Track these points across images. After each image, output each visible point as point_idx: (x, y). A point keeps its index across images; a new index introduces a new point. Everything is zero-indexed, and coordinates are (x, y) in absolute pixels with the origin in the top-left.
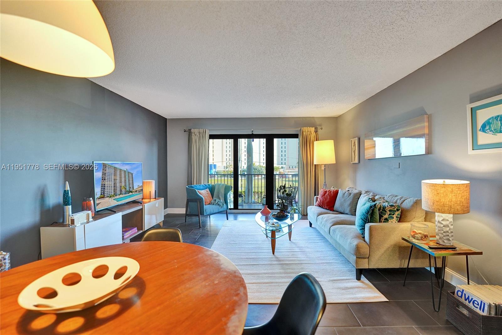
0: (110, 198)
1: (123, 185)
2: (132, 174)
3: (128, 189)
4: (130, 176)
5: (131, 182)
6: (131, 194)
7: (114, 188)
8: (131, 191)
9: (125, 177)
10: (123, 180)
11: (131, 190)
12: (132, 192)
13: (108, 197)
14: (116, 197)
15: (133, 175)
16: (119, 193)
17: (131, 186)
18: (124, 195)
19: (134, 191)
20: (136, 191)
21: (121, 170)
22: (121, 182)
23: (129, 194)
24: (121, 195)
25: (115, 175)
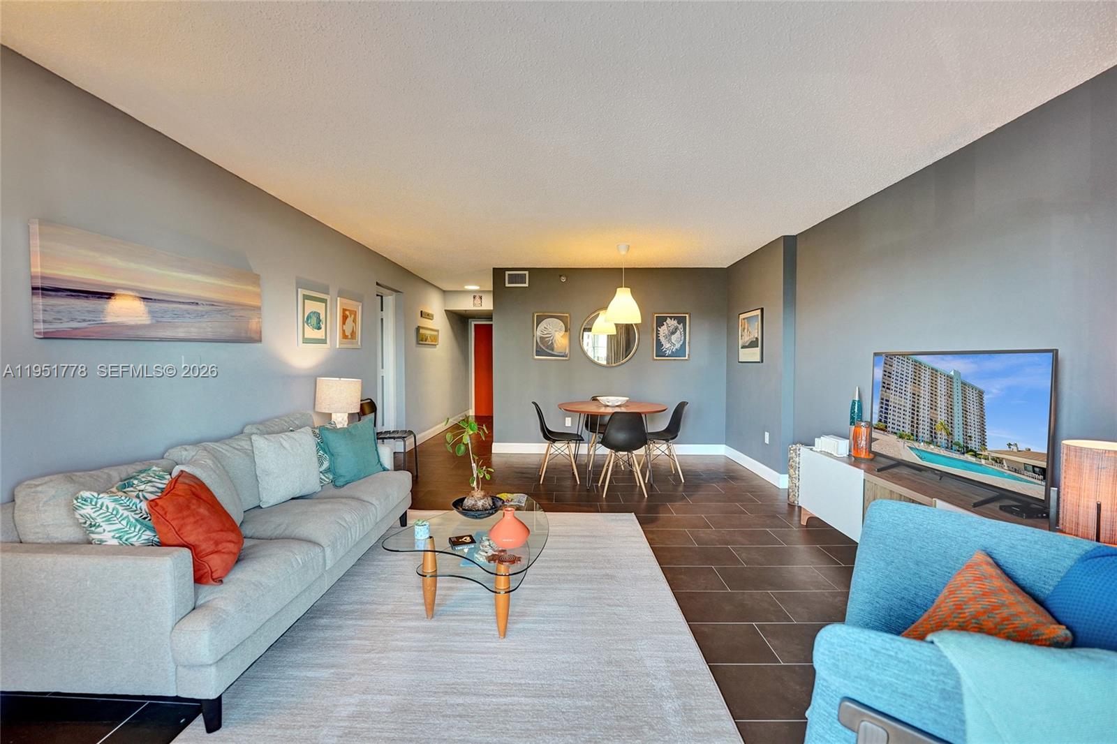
0: (900, 440)
1: (942, 417)
2: (981, 394)
3: (958, 437)
4: (972, 396)
5: (973, 419)
6: (968, 457)
7: (913, 418)
8: (971, 451)
9: (950, 396)
10: (942, 402)
11: (974, 444)
12: (976, 455)
13: (896, 433)
14: (916, 444)
15: (985, 397)
16: (927, 437)
17: (974, 432)
18: (943, 452)
19: (986, 453)
20: (998, 461)
21: (937, 371)
22: (933, 406)
23: (962, 457)
24: (932, 447)
25: (916, 381)
